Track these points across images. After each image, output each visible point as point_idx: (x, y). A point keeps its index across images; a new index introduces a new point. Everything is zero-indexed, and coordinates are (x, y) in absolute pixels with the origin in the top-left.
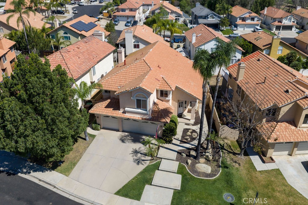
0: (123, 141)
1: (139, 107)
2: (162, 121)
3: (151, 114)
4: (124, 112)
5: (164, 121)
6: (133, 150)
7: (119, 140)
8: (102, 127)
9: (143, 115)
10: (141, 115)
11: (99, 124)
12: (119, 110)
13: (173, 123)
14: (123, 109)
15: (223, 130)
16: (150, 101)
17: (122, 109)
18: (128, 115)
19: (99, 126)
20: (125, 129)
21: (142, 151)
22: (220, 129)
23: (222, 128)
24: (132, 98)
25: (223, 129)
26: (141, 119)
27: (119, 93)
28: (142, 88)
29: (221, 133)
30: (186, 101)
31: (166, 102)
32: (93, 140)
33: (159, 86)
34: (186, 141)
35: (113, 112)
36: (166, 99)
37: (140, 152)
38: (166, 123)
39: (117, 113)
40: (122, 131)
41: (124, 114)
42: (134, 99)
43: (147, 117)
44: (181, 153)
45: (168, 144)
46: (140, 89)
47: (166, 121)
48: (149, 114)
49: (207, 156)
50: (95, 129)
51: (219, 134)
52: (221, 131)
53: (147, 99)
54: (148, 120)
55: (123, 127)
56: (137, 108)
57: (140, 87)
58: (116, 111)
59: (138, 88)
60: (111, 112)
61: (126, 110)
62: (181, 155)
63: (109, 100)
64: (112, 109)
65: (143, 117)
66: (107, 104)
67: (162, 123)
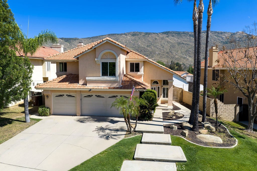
0: (81, 121)
1: (104, 74)
2: (137, 88)
3: (122, 83)
4: (85, 84)
5: (139, 88)
6: (97, 128)
7: (75, 121)
8: (52, 113)
9: (110, 84)
10: (107, 84)
11: (47, 108)
12: (78, 83)
13: (151, 93)
14: (83, 80)
16: (120, 62)
17: (82, 80)
18: (90, 86)
19: (48, 110)
21: (112, 128)
24: (96, 59)
26: (107, 88)
27: (79, 55)
28: (110, 40)
29: (213, 110)
30: (159, 87)
31: (137, 78)
32: (37, 122)
33: (128, 56)
34: (171, 119)
35: (69, 85)
36: (138, 74)
37: (108, 128)
38: (143, 89)
39: (75, 85)
40: (80, 115)
41: (84, 86)
42: (99, 61)
43: (116, 85)
44: (169, 127)
45: (148, 121)
46: (107, 42)
47: (142, 88)
48: (119, 81)
49: (207, 127)
50: (41, 114)
51: (211, 112)
52: (212, 106)
53: (116, 59)
54: (118, 88)
55: (82, 109)
56: (102, 76)
57: (107, 39)
58: (73, 84)
59: (105, 42)
60: (66, 86)
61: (87, 78)
62: (170, 128)
63: (65, 76)
64: (67, 83)
65: (110, 86)
66: (61, 80)
67: (137, 90)
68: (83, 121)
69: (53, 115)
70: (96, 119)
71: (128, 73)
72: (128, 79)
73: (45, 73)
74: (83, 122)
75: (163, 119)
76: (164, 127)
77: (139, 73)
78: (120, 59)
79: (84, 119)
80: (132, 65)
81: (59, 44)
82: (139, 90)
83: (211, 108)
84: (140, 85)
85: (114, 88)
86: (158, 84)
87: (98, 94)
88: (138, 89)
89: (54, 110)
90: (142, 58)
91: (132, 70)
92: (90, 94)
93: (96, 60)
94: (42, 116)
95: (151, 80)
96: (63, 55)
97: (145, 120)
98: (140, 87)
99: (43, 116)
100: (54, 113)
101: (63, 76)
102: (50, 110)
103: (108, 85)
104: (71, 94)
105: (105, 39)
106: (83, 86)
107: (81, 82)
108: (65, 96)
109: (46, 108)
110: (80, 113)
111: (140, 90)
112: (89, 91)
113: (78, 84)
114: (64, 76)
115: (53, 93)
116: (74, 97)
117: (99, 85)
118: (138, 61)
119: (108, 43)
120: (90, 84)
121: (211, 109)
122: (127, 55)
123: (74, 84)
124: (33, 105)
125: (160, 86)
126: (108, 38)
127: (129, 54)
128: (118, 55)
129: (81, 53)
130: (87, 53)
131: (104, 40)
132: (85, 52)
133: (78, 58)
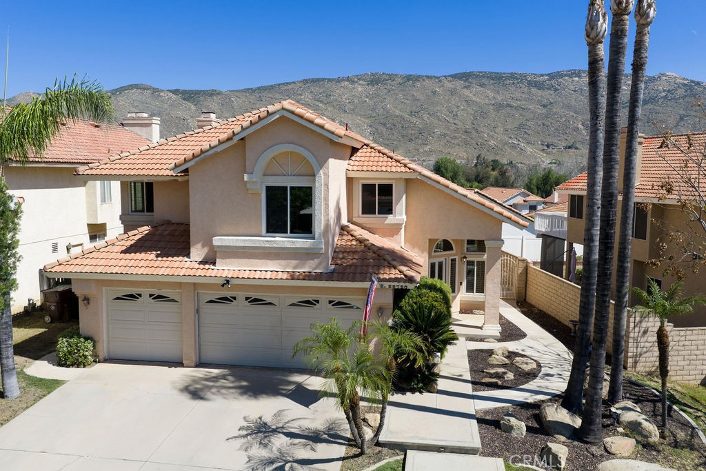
0: (195, 392)
1: (275, 226)
2: (386, 276)
3: (333, 258)
4: (209, 260)
5: (393, 276)
6: (245, 424)
7: (176, 393)
8: (102, 354)
9: (294, 262)
10: (283, 262)
11: (87, 339)
12: (188, 255)
13: (432, 294)
14: (203, 246)
15: (645, 332)
16: (327, 185)
17: (199, 245)
18: (225, 268)
19: (90, 345)
20: (210, 353)
21: (295, 424)
22: (632, 325)
23: (641, 322)
24: (246, 177)
25: (644, 324)
26: (285, 276)
27: (190, 160)
28: (293, 113)
29: (637, 347)
30: (453, 260)
31: (384, 235)
32: (44, 396)
33: (357, 163)
34: (500, 383)
35: (157, 263)
36: (387, 222)
37: (283, 427)
38: (405, 282)
39: (176, 265)
40: (193, 365)
41: (207, 266)
42: (257, 183)
43: (314, 266)
44: (496, 424)
45: (421, 392)
46: (282, 118)
47: (403, 276)
48: (323, 251)
49: (631, 423)
50: (66, 360)
51: (629, 354)
52: (636, 335)
53: (314, 176)
54: (319, 277)
55: (202, 343)
56: (268, 231)
57: (283, 109)
58: (170, 259)
59: (277, 116)
60: (149, 265)
61: (217, 241)
62: (500, 428)
63: (147, 228)
64: (152, 255)
65: (295, 268)
66: (132, 242)
67: (386, 285)
68: (201, 390)
69: (106, 360)
70: (244, 383)
71: (354, 219)
72: (354, 243)
73: (92, 210)
74: (201, 398)
75: (473, 383)
76: (481, 421)
77: (390, 219)
78: (327, 175)
79: (207, 380)
80: (368, 189)
81: (145, 115)
82: (392, 284)
83: (631, 340)
84: (395, 268)
85: (308, 276)
86: (452, 249)
87: (254, 295)
88: (390, 280)
89: (108, 342)
90: (403, 169)
91: (368, 209)
92: (225, 293)
93: (245, 179)
94: (68, 366)
95: (430, 240)
96: (141, 156)
97: (413, 391)
98: (394, 274)
99: (72, 365)
100: (108, 355)
101: (141, 229)
102: (94, 346)
103: (287, 266)
104: (163, 292)
105: (277, 106)
106: (202, 266)
107: (198, 252)
108: (145, 298)
109: (82, 340)
110: (194, 358)
111: (396, 284)
112: (223, 285)
113: (186, 259)
114: (145, 230)
115: (104, 288)
116: (173, 301)
117: (257, 266)
118: (389, 179)
119: (287, 120)
120: (228, 260)
121: (630, 345)
122: (353, 158)
123: (175, 258)
124: (48, 319)
125: (457, 257)
126: (287, 104)
127: (359, 154)
128: (322, 163)
129: (194, 156)
130: (217, 154)
131: (271, 108)
132: (208, 151)
133: (186, 171)
